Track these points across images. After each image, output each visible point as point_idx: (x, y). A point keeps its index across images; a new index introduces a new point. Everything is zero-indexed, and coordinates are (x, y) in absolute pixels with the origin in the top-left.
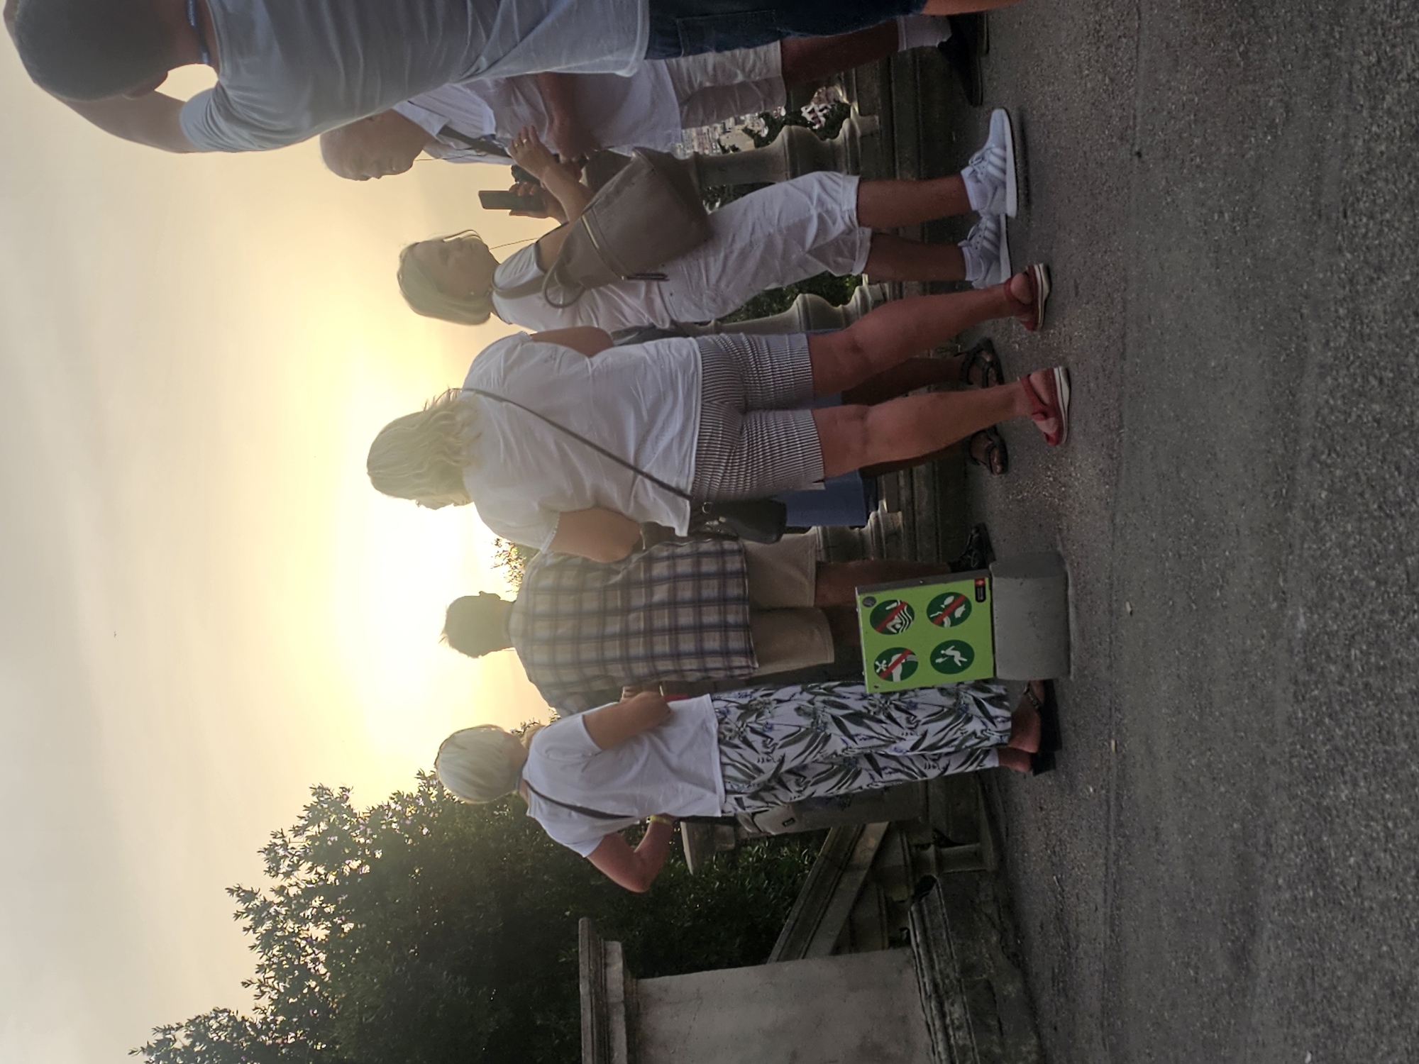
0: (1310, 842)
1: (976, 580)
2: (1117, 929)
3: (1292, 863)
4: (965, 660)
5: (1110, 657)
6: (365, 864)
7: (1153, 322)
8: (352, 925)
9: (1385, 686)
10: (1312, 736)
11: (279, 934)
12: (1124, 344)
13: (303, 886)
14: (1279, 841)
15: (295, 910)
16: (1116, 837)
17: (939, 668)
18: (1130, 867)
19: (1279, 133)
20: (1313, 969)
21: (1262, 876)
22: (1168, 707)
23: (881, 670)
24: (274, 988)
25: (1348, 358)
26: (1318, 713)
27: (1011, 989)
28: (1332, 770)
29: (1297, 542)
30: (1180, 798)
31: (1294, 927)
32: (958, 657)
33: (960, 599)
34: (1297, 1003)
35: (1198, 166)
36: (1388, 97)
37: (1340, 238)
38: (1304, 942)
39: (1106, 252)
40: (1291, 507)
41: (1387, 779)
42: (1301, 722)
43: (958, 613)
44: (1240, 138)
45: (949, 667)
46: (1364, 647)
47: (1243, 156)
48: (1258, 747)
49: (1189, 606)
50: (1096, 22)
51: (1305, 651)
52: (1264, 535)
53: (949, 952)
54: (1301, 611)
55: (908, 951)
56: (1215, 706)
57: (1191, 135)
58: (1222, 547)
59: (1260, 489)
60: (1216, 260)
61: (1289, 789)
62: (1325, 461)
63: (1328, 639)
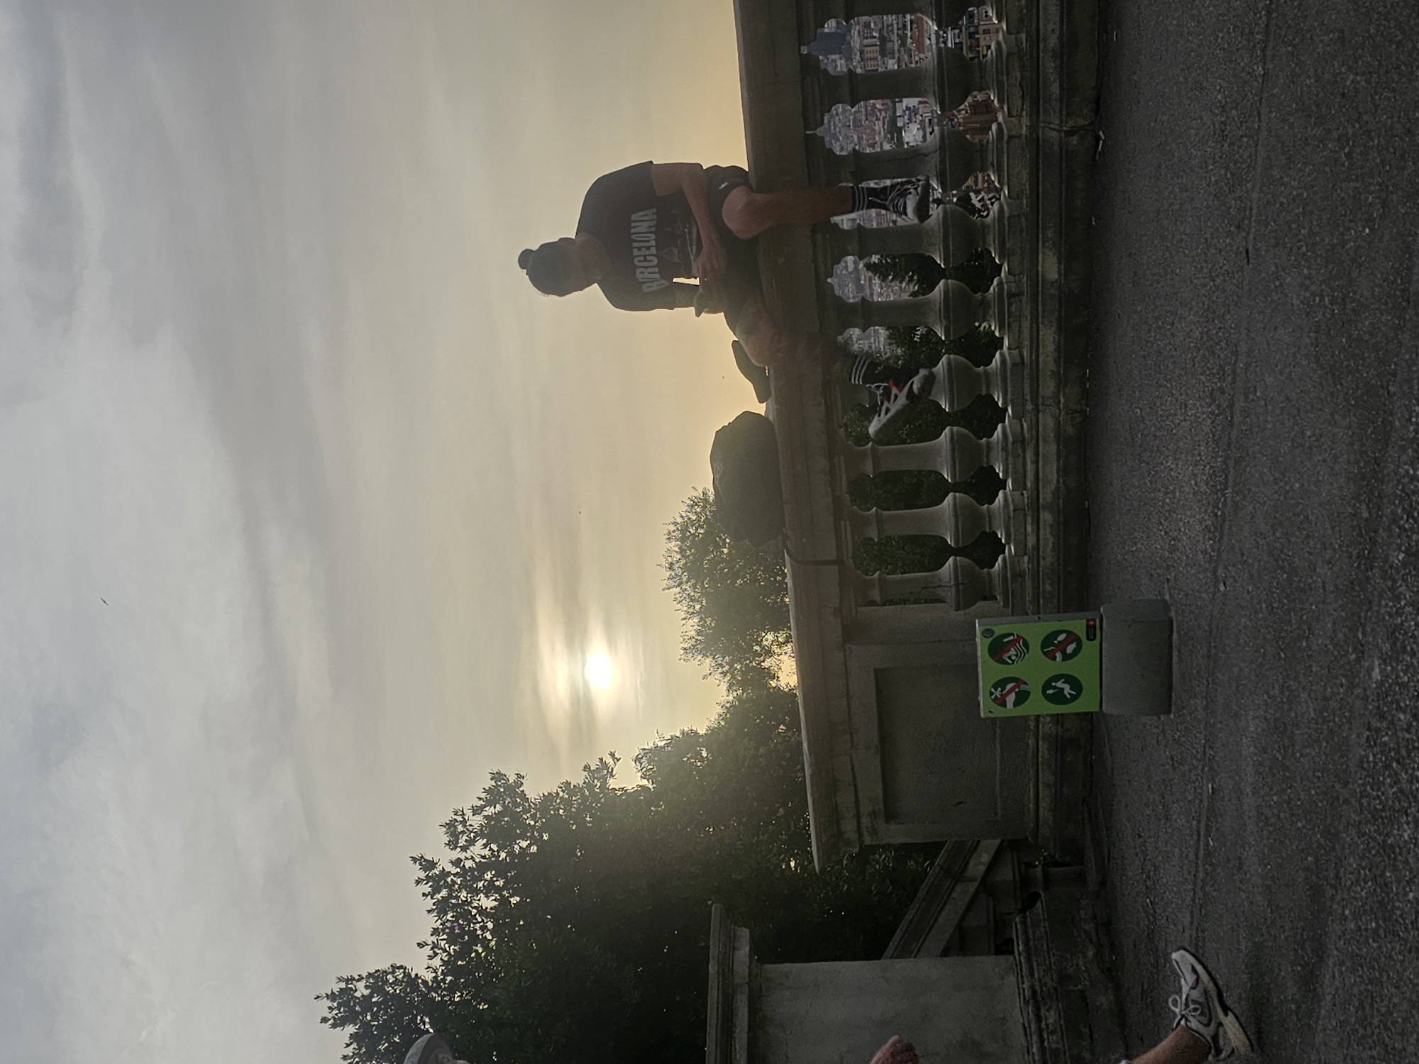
0: (1375, 877)
1: (1088, 621)
3: (1358, 895)
4: (1074, 693)
5: (1206, 698)
6: (534, 844)
7: (1258, 394)
8: (518, 899)
10: (1381, 778)
11: (453, 901)
12: (1232, 413)
13: (477, 860)
14: (1347, 876)
15: (469, 881)
16: (1204, 865)
17: (1048, 697)
18: (1215, 894)
19: (1376, 227)
20: (1372, 996)
21: (1331, 907)
22: (1255, 747)
23: (996, 696)
24: (445, 951)
26: (1386, 758)
28: (1398, 811)
29: (1376, 599)
30: (1262, 831)
31: (1357, 955)
32: (1067, 689)
33: (1072, 637)
34: (1357, 1026)
35: (1304, 254)
38: (1365, 969)
39: (1220, 328)
40: (1372, 568)
42: (1372, 765)
43: (1070, 649)
44: (1341, 230)
45: (1058, 698)
47: (1344, 247)
48: (1333, 787)
49: (1279, 654)
50: (1222, 122)
51: (1378, 700)
52: (1347, 592)
53: (1048, 963)
54: (1377, 663)
55: (1011, 958)
56: (1297, 747)
57: (1299, 226)
58: (1309, 602)
59: (1344, 549)
60: (1316, 339)
61: (1359, 828)
62: (1404, 526)
63: (1399, 689)
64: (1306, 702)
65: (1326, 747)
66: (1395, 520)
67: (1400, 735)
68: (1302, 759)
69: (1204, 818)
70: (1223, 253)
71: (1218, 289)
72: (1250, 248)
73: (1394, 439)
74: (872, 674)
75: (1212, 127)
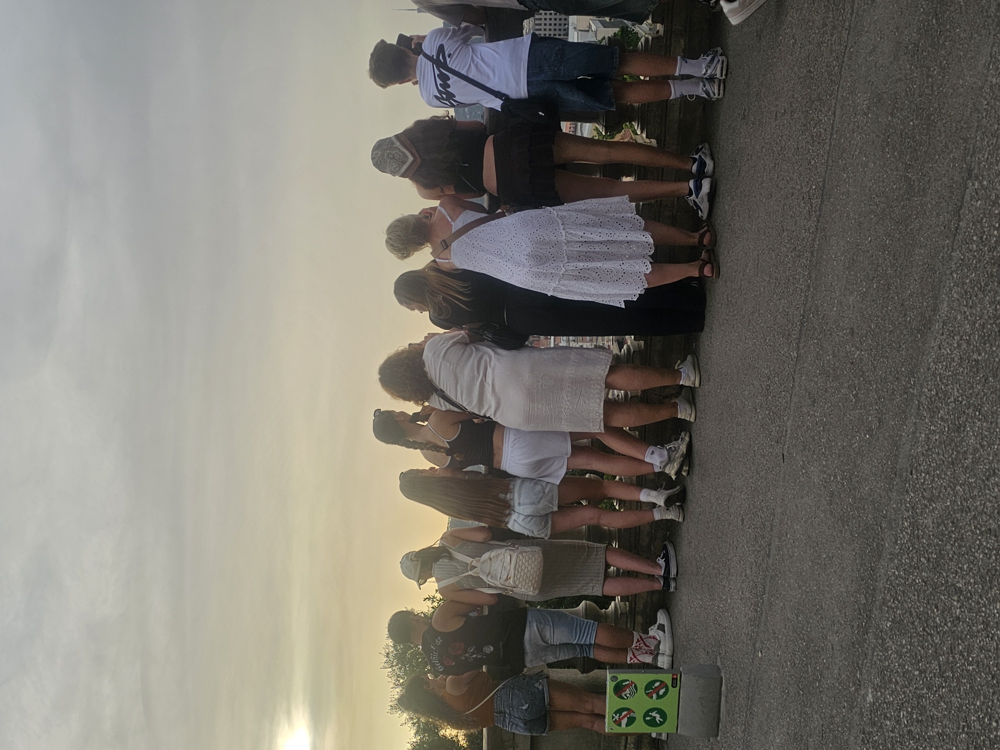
1: (673, 675)
4: (662, 720)
7: (788, 536)
9: (921, 731)
19: (874, 433)
23: (615, 719)
32: (658, 718)
33: (663, 684)
36: (941, 411)
37: (907, 485)
40: (867, 633)
43: (661, 692)
44: (850, 437)
45: (653, 723)
46: (909, 710)
47: (851, 447)
49: (799, 692)
51: (871, 714)
52: (849, 649)
54: (870, 691)
57: (820, 438)
58: (822, 658)
59: (848, 623)
60: (831, 500)
62: (891, 606)
63: (887, 706)
64: (818, 720)
66: (884, 603)
70: (766, 458)
71: (762, 478)
72: (785, 454)
73: (884, 555)
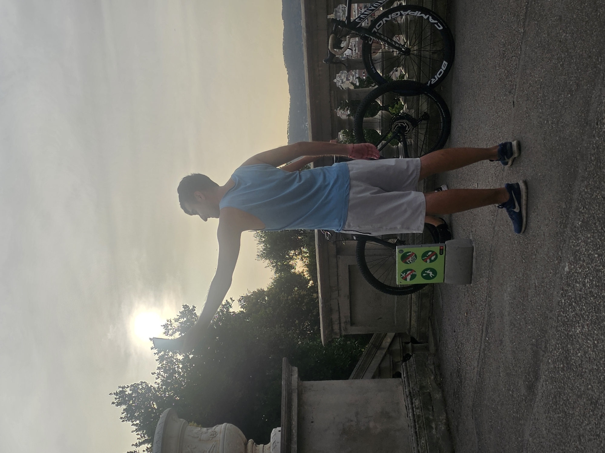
0: (563, 347)
1: (440, 247)
2: (482, 376)
4: (434, 275)
5: (488, 278)
9: (598, 292)
10: (567, 309)
11: (166, 356)
16: (484, 343)
17: (423, 277)
18: (489, 354)
19: (574, 94)
21: (542, 359)
22: (510, 297)
23: (403, 276)
24: (162, 376)
25: (594, 175)
26: (570, 301)
27: (438, 396)
28: (574, 322)
29: (568, 240)
30: (512, 330)
32: (431, 274)
33: (434, 253)
35: (540, 104)
37: (594, 132)
40: (566, 227)
41: (596, 326)
42: (563, 304)
43: (433, 258)
44: (558, 94)
45: (427, 277)
46: (591, 278)
47: (558, 101)
48: (545, 312)
49: (522, 261)
51: (567, 279)
52: (554, 237)
53: (415, 381)
54: (567, 264)
55: (400, 379)
56: (529, 297)
57: (538, 93)
58: (537, 240)
59: (554, 220)
60: (544, 137)
61: (556, 328)
62: (581, 211)
63: (577, 275)
64: (534, 279)
65: (542, 297)
66: (577, 209)
67: (577, 292)
68: (531, 302)
69: (485, 325)
70: (502, 103)
71: (500, 116)
72: (515, 101)
73: (578, 177)
74: (348, 267)
75: (499, 52)
